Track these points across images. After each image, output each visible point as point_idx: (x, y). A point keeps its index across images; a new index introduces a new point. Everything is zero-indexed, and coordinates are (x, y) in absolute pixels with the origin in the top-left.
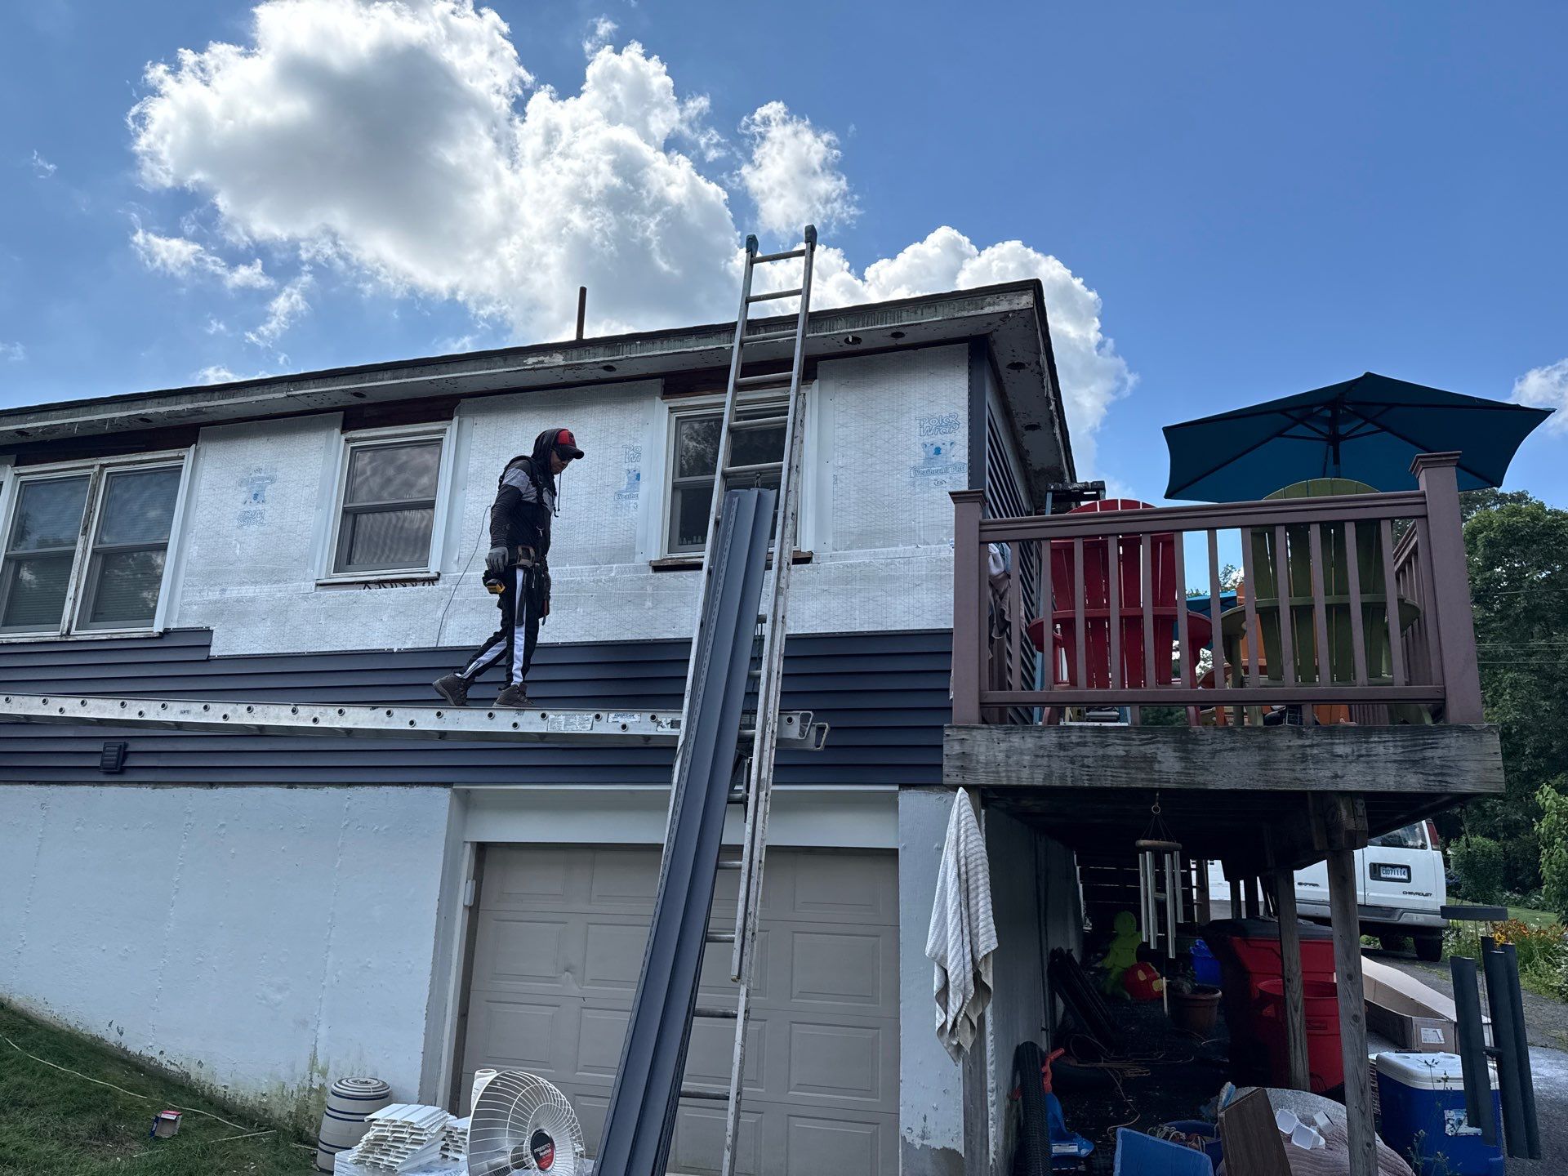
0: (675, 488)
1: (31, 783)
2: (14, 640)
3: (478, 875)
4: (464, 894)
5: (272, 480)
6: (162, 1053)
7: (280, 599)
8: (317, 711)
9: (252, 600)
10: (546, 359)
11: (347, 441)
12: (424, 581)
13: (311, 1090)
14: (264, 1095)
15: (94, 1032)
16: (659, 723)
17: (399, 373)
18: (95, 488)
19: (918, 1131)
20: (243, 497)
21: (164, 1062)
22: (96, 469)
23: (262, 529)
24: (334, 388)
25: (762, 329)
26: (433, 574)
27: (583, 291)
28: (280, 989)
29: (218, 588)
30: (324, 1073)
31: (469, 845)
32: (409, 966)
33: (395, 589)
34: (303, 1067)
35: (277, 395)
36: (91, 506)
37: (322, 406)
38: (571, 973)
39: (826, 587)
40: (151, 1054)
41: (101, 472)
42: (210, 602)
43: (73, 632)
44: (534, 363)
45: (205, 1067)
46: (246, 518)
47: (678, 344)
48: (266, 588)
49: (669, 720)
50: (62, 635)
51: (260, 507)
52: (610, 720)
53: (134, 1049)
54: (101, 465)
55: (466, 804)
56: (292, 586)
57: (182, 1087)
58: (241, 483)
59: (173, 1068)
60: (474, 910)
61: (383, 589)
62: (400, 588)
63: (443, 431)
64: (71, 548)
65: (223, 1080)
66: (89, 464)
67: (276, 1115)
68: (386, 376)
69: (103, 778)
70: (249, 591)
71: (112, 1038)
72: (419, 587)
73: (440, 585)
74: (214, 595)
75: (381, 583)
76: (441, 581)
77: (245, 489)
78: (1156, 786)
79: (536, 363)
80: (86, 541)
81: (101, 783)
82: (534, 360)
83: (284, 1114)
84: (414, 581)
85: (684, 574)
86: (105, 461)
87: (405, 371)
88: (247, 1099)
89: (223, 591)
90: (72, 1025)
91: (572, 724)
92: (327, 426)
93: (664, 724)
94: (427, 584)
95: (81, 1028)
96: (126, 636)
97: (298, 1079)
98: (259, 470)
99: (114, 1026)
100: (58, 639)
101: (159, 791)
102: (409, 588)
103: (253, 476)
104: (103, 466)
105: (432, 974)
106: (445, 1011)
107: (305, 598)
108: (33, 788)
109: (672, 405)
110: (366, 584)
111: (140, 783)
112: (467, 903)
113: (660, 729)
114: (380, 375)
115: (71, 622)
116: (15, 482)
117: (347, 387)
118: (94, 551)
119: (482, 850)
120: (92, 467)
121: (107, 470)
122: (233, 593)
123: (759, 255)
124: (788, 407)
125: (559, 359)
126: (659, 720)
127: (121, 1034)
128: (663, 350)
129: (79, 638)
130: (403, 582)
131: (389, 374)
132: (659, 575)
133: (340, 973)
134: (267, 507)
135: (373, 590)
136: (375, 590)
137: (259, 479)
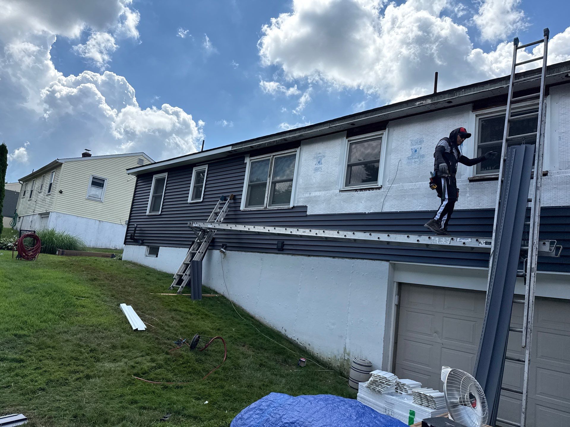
0: (479, 147)
1: (258, 252)
2: (252, 210)
3: (399, 294)
4: (395, 300)
5: (324, 156)
6: (298, 339)
7: (328, 196)
8: (345, 233)
9: (319, 196)
10: (424, 102)
11: (348, 141)
12: (376, 188)
13: (345, 359)
14: (329, 358)
15: (278, 329)
16: (480, 243)
17: (367, 114)
18: (272, 163)
20: (315, 163)
21: (299, 342)
22: (272, 157)
23: (321, 173)
24: (345, 123)
25: (522, 77)
26: (379, 186)
27: (437, 74)
28: (333, 324)
29: (308, 193)
30: (349, 355)
31: (396, 283)
32: (377, 323)
33: (366, 192)
34: (342, 351)
35: (326, 128)
36: (271, 168)
37: (340, 130)
38: (437, 334)
39: (555, 186)
40: (295, 339)
41: (273, 157)
42: (306, 197)
43: (267, 207)
44: (419, 104)
45: (311, 346)
46: (316, 170)
47: (482, 88)
48: (323, 192)
49: (484, 242)
50: (264, 208)
51: (321, 166)
52: (458, 240)
53: (290, 336)
54: (273, 155)
55: (394, 268)
56: (331, 192)
57: (304, 351)
58: (314, 158)
59: (301, 344)
60: (398, 306)
61: (362, 192)
62: (368, 191)
63: (382, 134)
64: (266, 182)
65: (316, 351)
66: (270, 155)
67: (334, 365)
68: (363, 116)
69: (277, 252)
70: (318, 194)
71: (283, 332)
72: (375, 191)
73: (382, 190)
74: (307, 195)
75: (361, 190)
76: (382, 188)
77: (315, 160)
79: (420, 104)
80: (270, 179)
81: (277, 253)
82: (419, 103)
83: (336, 366)
84: (373, 189)
85: (484, 182)
86: (274, 154)
87: (370, 114)
88: (324, 359)
89: (310, 194)
90: (272, 327)
91: (441, 241)
92: (341, 137)
93: (482, 243)
94: (377, 189)
95: (274, 328)
96: (282, 208)
97: (340, 355)
98: (320, 153)
99: (284, 328)
100: (264, 209)
101: (293, 257)
102: (371, 191)
103: (318, 155)
104: (274, 156)
105: (385, 327)
106: (389, 340)
107: (336, 195)
108: (259, 254)
109: (477, 114)
110: (356, 190)
111: (288, 254)
112: (396, 303)
113: (480, 245)
114: (361, 116)
115: (267, 204)
116: (250, 162)
117: (349, 122)
118: (272, 182)
119: (400, 284)
120: (271, 156)
121: (275, 157)
122: (313, 194)
123: (519, 46)
124: (538, 108)
125: (429, 101)
126: (480, 241)
127: (286, 331)
128: (474, 91)
129: (269, 209)
130: (369, 189)
131: (364, 115)
132: (472, 183)
133: (352, 322)
134: (322, 165)
135: (358, 192)
136: (359, 192)
137: (320, 156)
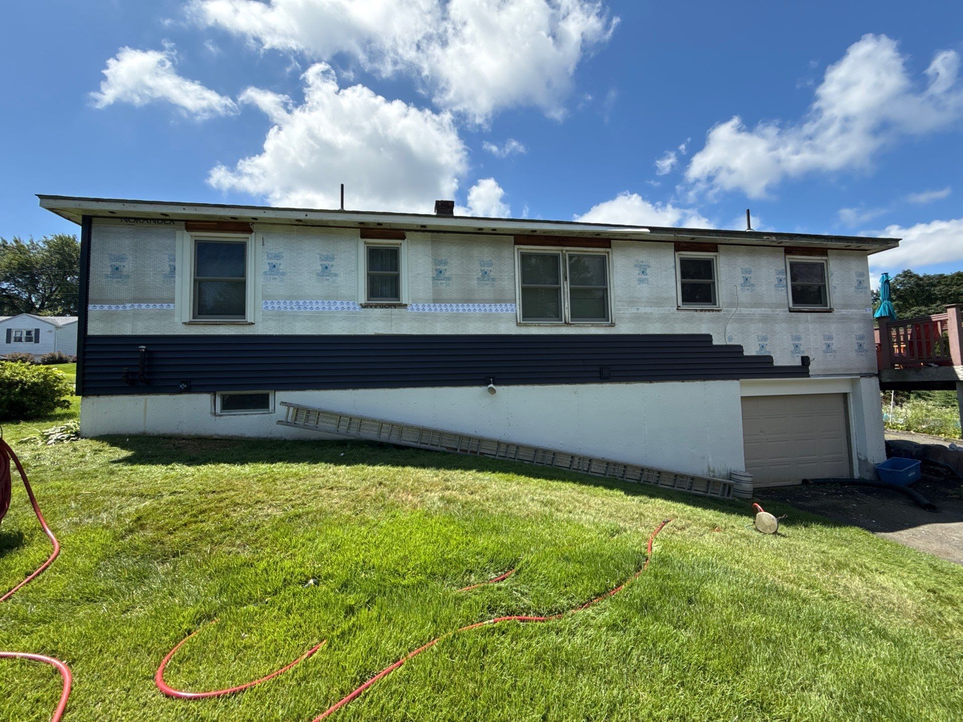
0: (791, 285)
5: (651, 267)
7: (664, 314)
9: (651, 313)
10: (770, 238)
11: (678, 255)
18: (564, 260)
20: (638, 272)
23: (649, 286)
26: (720, 308)
28: (693, 448)
29: (636, 308)
36: (565, 267)
37: (669, 240)
38: (763, 432)
39: (837, 320)
41: (565, 253)
42: (633, 313)
43: (571, 322)
44: (766, 238)
46: (641, 281)
48: (656, 309)
50: (563, 323)
51: (645, 277)
54: (565, 250)
56: (666, 309)
58: (636, 266)
61: (702, 312)
62: (708, 313)
63: (715, 256)
64: (558, 286)
70: (649, 310)
72: (714, 313)
74: (634, 310)
76: (722, 311)
77: (638, 269)
80: (567, 284)
81: (600, 383)
84: (713, 310)
86: (568, 248)
92: (668, 247)
94: (717, 311)
96: (600, 325)
98: (642, 262)
101: (629, 385)
102: (711, 313)
103: (640, 264)
107: (674, 314)
110: (696, 310)
111: (620, 382)
115: (568, 318)
116: (518, 252)
118: (570, 288)
120: (561, 250)
121: (568, 253)
122: (643, 310)
130: (709, 310)
132: (791, 313)
133: (713, 441)
134: (649, 277)
136: (699, 312)
137: (644, 265)
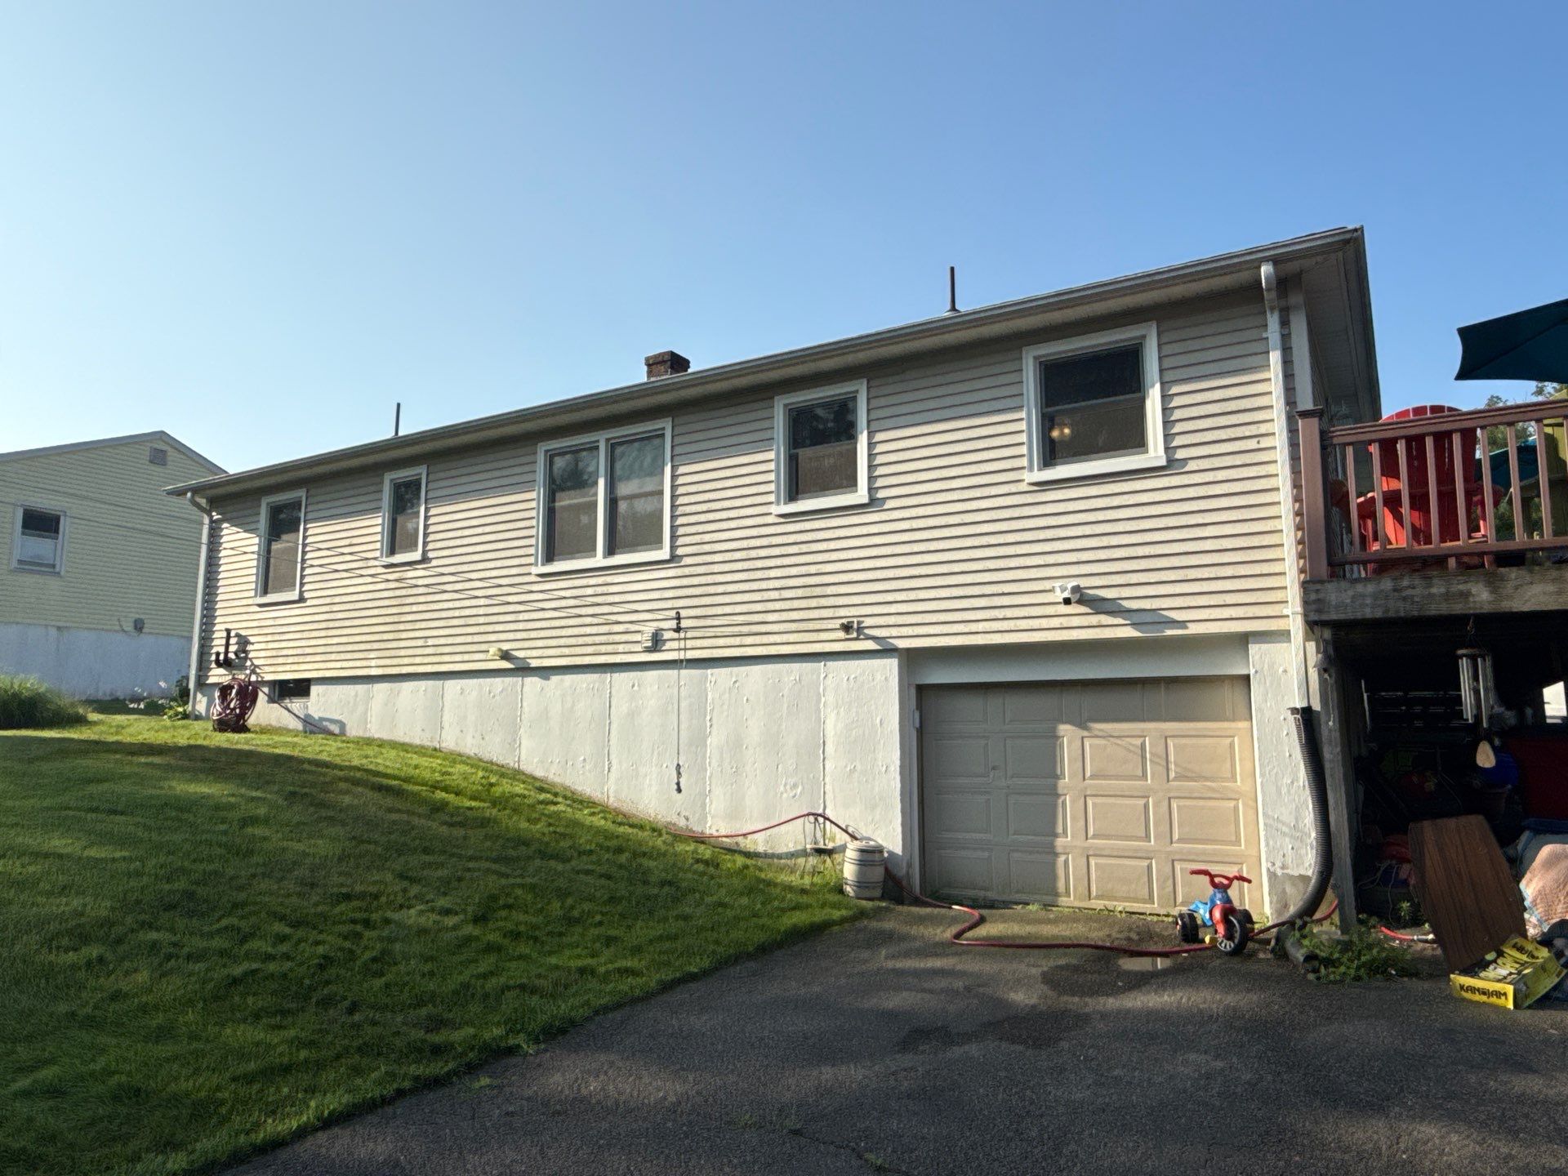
3: (920, 706)
4: (914, 720)
6: (716, 831)
15: (668, 821)
19: (1278, 864)
21: (720, 837)
22: (602, 441)
31: (915, 688)
32: (885, 768)
38: (997, 772)
40: (710, 832)
41: (606, 443)
55: (909, 659)
59: (726, 840)
60: (921, 732)
66: (597, 438)
71: (681, 824)
78: (1472, 612)
86: (607, 435)
90: (653, 815)
95: (659, 817)
100: (597, 566)
104: (608, 439)
109: (1036, 352)
112: (917, 725)
115: (603, 552)
118: (610, 500)
119: (921, 689)
120: (599, 440)
121: (610, 442)
129: (611, 564)
